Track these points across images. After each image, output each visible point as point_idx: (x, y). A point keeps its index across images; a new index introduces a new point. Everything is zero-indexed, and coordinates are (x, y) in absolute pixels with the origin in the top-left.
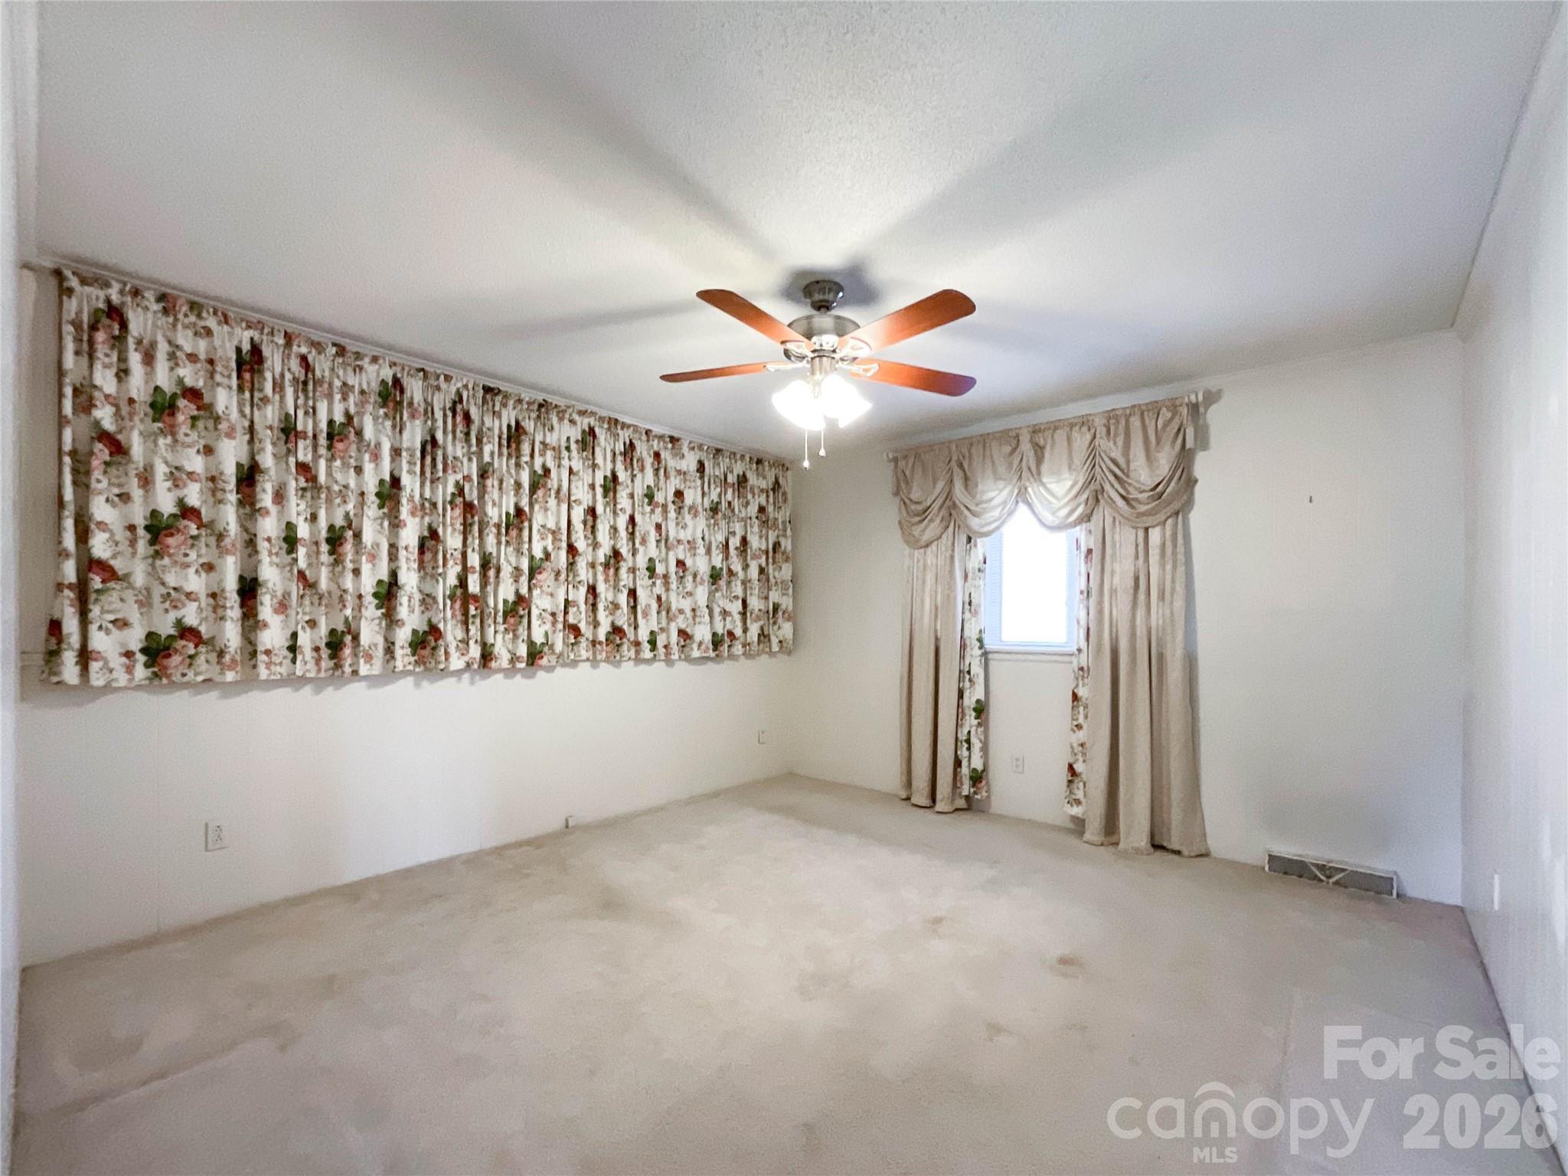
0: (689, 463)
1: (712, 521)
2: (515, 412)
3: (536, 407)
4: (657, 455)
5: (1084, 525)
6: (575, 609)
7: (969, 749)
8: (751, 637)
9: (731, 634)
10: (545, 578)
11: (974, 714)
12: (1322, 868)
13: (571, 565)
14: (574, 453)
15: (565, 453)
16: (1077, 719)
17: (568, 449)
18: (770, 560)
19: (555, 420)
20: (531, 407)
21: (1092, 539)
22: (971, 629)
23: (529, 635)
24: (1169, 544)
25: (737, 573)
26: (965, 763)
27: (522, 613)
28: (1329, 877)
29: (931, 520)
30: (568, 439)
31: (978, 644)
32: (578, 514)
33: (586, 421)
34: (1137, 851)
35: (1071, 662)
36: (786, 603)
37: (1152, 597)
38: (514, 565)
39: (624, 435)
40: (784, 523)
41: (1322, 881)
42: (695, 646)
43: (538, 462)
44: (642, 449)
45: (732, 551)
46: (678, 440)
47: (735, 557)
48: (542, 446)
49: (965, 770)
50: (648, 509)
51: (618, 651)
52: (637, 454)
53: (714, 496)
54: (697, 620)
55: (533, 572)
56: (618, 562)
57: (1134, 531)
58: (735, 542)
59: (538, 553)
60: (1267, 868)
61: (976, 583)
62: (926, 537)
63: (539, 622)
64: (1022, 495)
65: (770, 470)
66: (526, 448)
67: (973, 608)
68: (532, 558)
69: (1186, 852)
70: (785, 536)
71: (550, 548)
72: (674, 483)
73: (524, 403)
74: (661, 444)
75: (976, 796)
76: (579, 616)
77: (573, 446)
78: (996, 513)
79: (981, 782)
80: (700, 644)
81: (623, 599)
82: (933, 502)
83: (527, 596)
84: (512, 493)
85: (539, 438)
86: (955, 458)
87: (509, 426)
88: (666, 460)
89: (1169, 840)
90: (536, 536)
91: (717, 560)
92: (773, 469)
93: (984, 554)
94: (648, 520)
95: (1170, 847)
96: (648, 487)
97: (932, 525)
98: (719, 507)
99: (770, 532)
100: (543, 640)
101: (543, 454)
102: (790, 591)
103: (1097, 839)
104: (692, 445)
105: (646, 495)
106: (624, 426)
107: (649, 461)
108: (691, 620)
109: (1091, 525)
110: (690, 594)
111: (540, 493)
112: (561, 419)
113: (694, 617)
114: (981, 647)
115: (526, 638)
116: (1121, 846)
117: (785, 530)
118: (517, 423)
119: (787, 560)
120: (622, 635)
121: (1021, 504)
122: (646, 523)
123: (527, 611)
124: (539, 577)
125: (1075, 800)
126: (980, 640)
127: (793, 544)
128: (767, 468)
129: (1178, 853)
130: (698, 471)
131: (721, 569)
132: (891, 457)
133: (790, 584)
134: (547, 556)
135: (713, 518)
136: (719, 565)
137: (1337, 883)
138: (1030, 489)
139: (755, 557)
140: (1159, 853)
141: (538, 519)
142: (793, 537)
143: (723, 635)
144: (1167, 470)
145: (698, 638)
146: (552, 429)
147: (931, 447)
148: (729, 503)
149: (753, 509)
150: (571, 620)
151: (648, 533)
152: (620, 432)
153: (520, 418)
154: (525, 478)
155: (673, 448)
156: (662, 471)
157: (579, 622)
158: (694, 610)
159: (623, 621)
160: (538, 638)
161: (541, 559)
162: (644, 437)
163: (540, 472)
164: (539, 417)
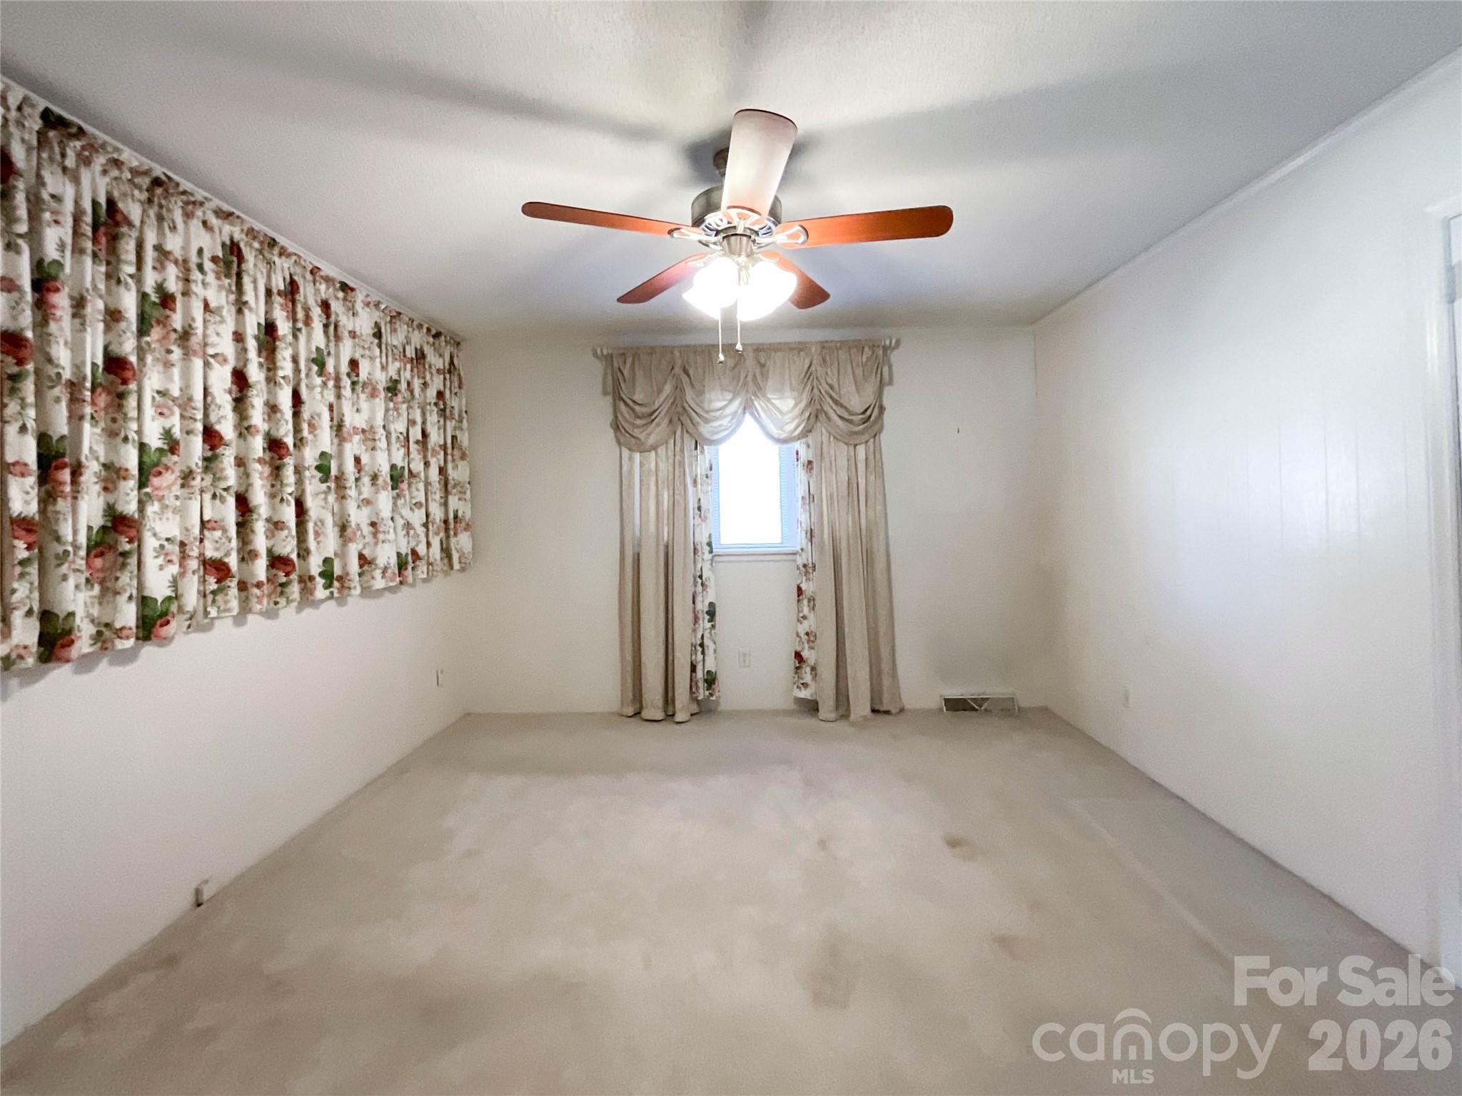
0: (364, 322)
1: (391, 405)
2: (107, 179)
3: (145, 182)
4: (325, 306)
5: (804, 440)
6: (218, 534)
7: (703, 653)
8: (434, 554)
9: (414, 552)
10: (167, 482)
11: (707, 617)
12: (975, 700)
13: (210, 461)
14: (211, 277)
15: (196, 275)
16: (802, 611)
17: (200, 267)
18: (449, 457)
19: (178, 215)
20: (137, 180)
21: (811, 451)
22: (701, 533)
23: (140, 586)
24: (871, 457)
25: (419, 473)
26: (699, 668)
27: (127, 547)
28: (981, 707)
29: (658, 425)
30: (200, 251)
31: (708, 548)
32: (221, 379)
33: (227, 229)
34: (865, 717)
35: (795, 561)
36: (465, 510)
37: (861, 502)
38: (102, 460)
39: (283, 266)
40: (460, 411)
41: (977, 710)
42: (378, 574)
43: (150, 279)
44: (309, 294)
45: (413, 447)
46: (352, 290)
47: (416, 453)
48: (156, 254)
49: (700, 674)
50: (318, 381)
51: (282, 593)
52: (300, 297)
53: (392, 371)
54: (381, 536)
55: (146, 473)
56: (281, 458)
57: (846, 447)
58: (416, 433)
59: (154, 440)
60: (945, 709)
61: (705, 488)
62: (652, 440)
63: (160, 561)
64: (747, 407)
65: (446, 346)
66: (128, 248)
67: (702, 513)
68: (142, 447)
69: (893, 711)
70: (461, 429)
71: (177, 432)
72: (347, 350)
73: (125, 169)
74: (331, 290)
75: (711, 698)
76: (223, 546)
77: (208, 266)
78: (725, 422)
79: (714, 684)
80: (385, 571)
81: (289, 514)
82: (661, 406)
83: (136, 516)
84: (101, 326)
85: (151, 238)
86: (679, 363)
87: (95, 203)
88: (337, 315)
89: (881, 702)
90: (149, 410)
91: (398, 458)
92: (449, 347)
93: (710, 461)
94: (319, 397)
95: (882, 709)
96: (318, 349)
97: (658, 429)
98: (399, 387)
99: (448, 422)
100: (169, 592)
101: (159, 267)
102: (468, 495)
103: (832, 716)
104: (369, 299)
105: (314, 361)
106: (283, 253)
107: (316, 312)
108: (369, 539)
109: (810, 439)
110: (367, 502)
111: (155, 334)
112: (188, 216)
113: (375, 534)
114: (711, 552)
115: (135, 593)
116: (852, 717)
117: (461, 421)
118: (111, 202)
119: (463, 457)
120: (289, 569)
121: (748, 416)
122: (317, 401)
123: (136, 544)
124: (155, 481)
125: (802, 684)
126: (709, 544)
127: (470, 439)
128: (443, 344)
129: (887, 712)
130: (374, 335)
131: (403, 468)
132: (605, 352)
133: (468, 486)
134: (173, 446)
135: (391, 400)
136: (400, 464)
137: (986, 710)
138: (756, 403)
139: (435, 453)
140: (880, 718)
141: (153, 380)
142: (469, 429)
143: (407, 554)
144: (872, 398)
145: (381, 562)
146: (173, 228)
147: (652, 351)
148: (409, 384)
149: (431, 394)
150: (210, 553)
151: (319, 415)
152: (276, 259)
153: (116, 194)
154: (129, 303)
155: (345, 299)
156: (332, 328)
157: (228, 554)
158: (373, 524)
159: (288, 547)
160: (158, 587)
161: (160, 450)
162: (309, 277)
163: (154, 298)
164: (150, 201)
